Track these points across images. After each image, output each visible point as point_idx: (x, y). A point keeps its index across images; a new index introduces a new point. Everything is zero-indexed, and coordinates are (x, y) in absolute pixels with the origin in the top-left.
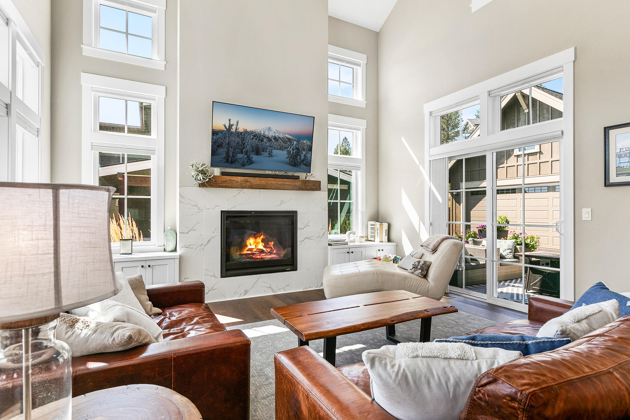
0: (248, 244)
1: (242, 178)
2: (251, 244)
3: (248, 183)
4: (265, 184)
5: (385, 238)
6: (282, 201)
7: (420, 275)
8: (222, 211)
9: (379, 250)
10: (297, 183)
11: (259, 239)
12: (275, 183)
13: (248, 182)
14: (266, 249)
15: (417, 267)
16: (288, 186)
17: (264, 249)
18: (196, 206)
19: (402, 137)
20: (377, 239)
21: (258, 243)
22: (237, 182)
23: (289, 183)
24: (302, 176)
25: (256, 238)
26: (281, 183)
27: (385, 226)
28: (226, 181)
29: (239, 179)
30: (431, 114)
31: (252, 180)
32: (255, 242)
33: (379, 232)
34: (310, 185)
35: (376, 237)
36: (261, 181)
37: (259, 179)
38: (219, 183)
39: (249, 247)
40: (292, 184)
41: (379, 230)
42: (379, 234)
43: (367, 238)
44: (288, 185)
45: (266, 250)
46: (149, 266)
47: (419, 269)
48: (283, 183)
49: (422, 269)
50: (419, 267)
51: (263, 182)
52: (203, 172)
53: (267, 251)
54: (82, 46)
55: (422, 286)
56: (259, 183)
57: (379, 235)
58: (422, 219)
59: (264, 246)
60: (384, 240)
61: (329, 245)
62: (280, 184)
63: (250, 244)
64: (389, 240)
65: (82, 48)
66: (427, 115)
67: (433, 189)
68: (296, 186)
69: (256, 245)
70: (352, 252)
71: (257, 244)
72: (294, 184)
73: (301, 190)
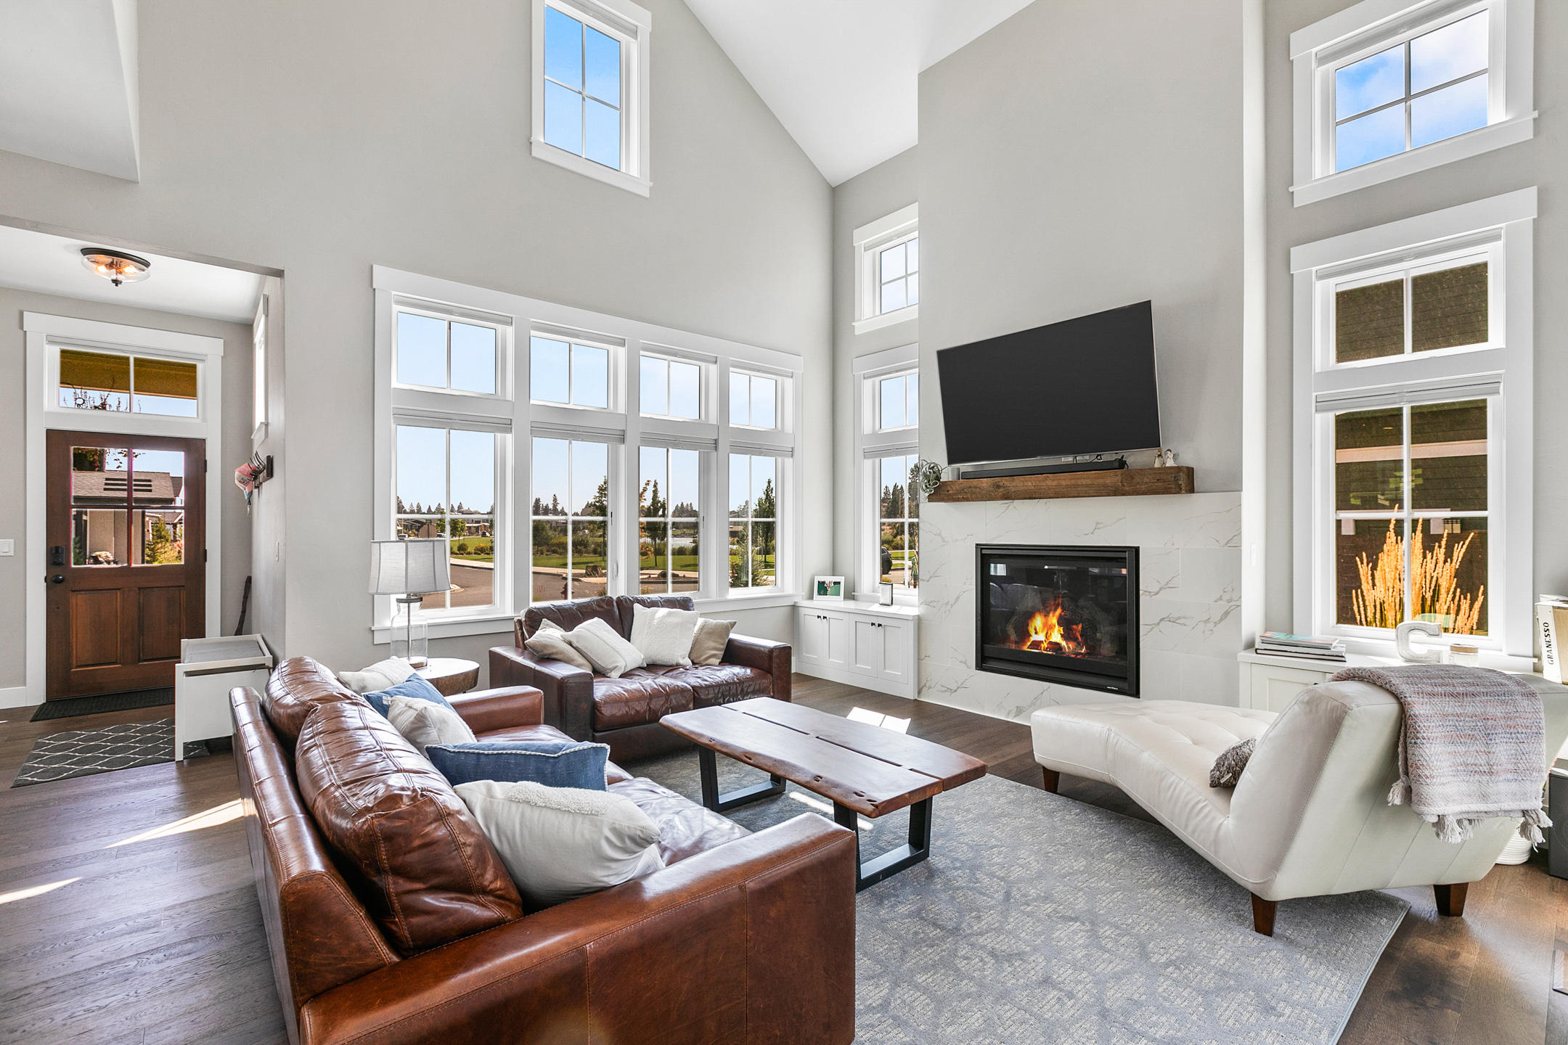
1: (990, 481)
2: (1038, 630)
3: (1001, 490)
4: (1033, 488)
6: (1098, 523)
8: (977, 546)
10: (1114, 478)
11: (1054, 616)
12: (1055, 483)
14: (1067, 644)
16: (1086, 489)
17: (1064, 643)
21: (1051, 628)
22: (981, 491)
23: (1089, 482)
25: (1046, 616)
31: (1007, 484)
32: (1045, 625)
34: (1146, 480)
36: (1025, 484)
40: (1096, 482)
44: (1087, 486)
45: (1066, 646)
48: (1073, 482)
53: (1069, 648)
56: (1022, 488)
59: (1062, 636)
62: (1067, 486)
63: (1035, 629)
65: (854, 325)
68: (1105, 486)
69: (1047, 633)
71: (1049, 628)
72: (1101, 481)
73: (1124, 495)
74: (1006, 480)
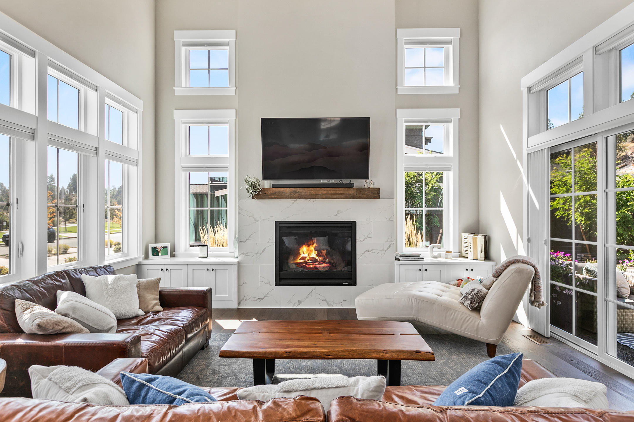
0: (301, 252)
1: (291, 189)
2: (304, 252)
3: (297, 194)
5: (481, 255)
6: (338, 211)
7: (469, 307)
8: (276, 222)
9: (467, 270)
10: (351, 191)
11: (312, 247)
12: (325, 192)
13: (297, 192)
14: (319, 258)
15: (467, 297)
16: (341, 195)
17: (317, 258)
18: (253, 217)
19: (501, 125)
20: (471, 256)
21: (311, 251)
22: (286, 193)
23: (342, 192)
24: (358, 183)
25: (309, 246)
26: (332, 192)
27: (480, 239)
28: (275, 193)
29: (288, 190)
30: (530, 89)
31: (301, 191)
32: (308, 250)
33: (472, 246)
34: (366, 193)
35: (469, 252)
36: (310, 192)
37: (308, 189)
38: (269, 195)
39: (302, 255)
40: (345, 192)
41: (472, 245)
42: (472, 249)
43: (460, 254)
44: (341, 194)
45: (318, 259)
46: (213, 270)
47: (469, 299)
48: (334, 192)
49: (472, 300)
50: (470, 297)
51: (313, 192)
52: (253, 186)
53: (320, 260)
54: (174, 88)
55: (469, 322)
56: (309, 194)
57: (472, 251)
58: (520, 232)
59: (316, 255)
60: (479, 257)
61: (397, 259)
62: (332, 194)
63: (303, 252)
64: (487, 257)
65: (174, 90)
66: (525, 91)
67: (531, 194)
68: (349, 195)
69: (309, 254)
70: (426, 270)
71: (310, 252)
72: (347, 192)
73: (357, 199)
74: (300, 190)
